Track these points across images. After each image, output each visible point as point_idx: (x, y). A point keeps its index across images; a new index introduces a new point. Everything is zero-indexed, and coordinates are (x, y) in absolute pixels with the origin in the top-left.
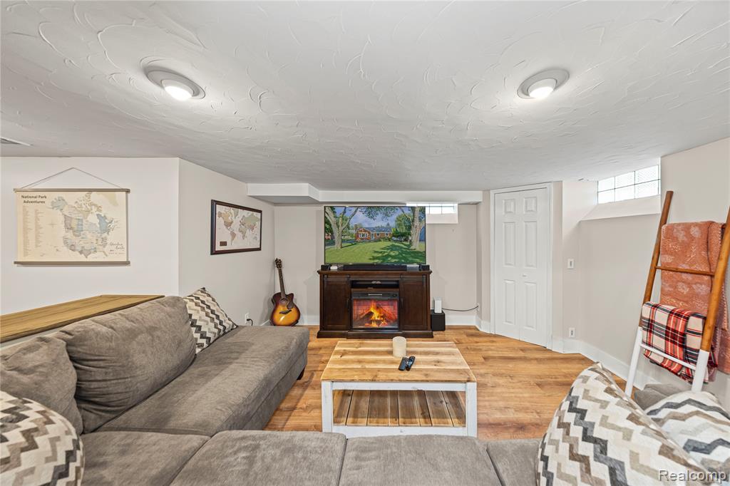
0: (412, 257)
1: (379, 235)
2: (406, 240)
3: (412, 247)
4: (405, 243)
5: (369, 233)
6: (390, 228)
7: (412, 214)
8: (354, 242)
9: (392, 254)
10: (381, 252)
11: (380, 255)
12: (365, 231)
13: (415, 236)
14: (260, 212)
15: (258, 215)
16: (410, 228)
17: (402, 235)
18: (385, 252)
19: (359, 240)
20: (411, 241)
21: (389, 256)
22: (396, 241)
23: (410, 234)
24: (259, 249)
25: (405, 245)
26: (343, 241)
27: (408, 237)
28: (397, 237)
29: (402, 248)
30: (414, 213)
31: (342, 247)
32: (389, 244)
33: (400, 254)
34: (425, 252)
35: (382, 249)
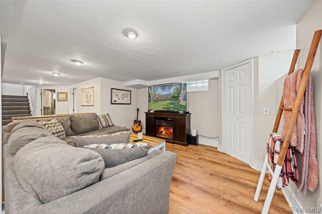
0: (180, 108)
1: (166, 98)
2: (177, 100)
3: (180, 103)
4: (177, 101)
5: (163, 97)
6: (171, 94)
7: (180, 87)
8: (157, 101)
9: (171, 106)
10: (167, 106)
11: (167, 107)
12: (161, 96)
13: (181, 98)
14: (130, 91)
15: (130, 92)
16: (179, 94)
17: (176, 97)
18: (168, 105)
19: (159, 100)
20: (179, 100)
21: (170, 107)
22: (173, 100)
23: (179, 97)
24: (130, 104)
25: (177, 102)
26: (154, 101)
27: (178, 99)
28: (174, 98)
29: (175, 103)
30: (181, 86)
31: (153, 103)
32: (170, 102)
33: (174, 106)
34: (186, 105)
35: (167, 104)
